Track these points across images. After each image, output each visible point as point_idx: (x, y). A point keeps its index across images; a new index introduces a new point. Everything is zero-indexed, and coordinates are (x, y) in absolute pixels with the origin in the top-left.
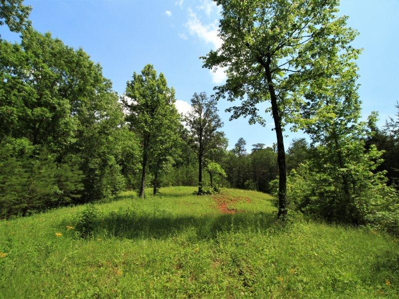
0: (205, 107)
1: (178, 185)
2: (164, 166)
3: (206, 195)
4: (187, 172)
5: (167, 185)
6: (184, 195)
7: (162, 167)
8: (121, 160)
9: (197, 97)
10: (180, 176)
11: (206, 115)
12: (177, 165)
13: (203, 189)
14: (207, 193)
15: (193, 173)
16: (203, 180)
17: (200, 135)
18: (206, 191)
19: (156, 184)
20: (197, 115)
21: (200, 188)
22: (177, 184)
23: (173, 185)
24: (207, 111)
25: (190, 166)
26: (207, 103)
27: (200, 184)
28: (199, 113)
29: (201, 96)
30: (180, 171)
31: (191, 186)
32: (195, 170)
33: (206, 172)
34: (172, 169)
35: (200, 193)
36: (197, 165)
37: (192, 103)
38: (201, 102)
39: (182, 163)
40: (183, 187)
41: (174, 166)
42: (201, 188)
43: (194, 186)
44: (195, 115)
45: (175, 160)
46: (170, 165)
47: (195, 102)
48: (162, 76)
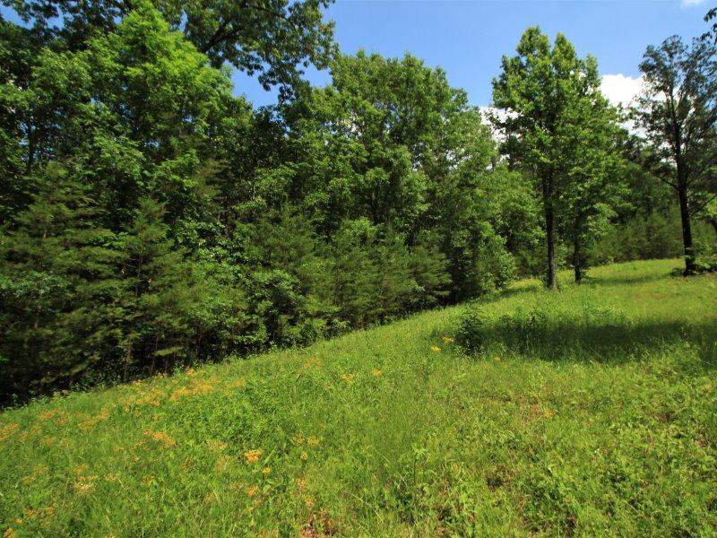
0: (680, 72)
1: (630, 259)
2: (590, 224)
3: (708, 274)
4: (649, 229)
5: (602, 261)
6: (648, 278)
7: (588, 227)
8: (504, 227)
9: (655, 56)
10: (631, 239)
11: (689, 88)
12: (621, 218)
13: (698, 261)
14: (710, 271)
15: (666, 229)
16: (695, 240)
17: (676, 140)
18: (707, 266)
19: (579, 263)
20: (661, 97)
21: (688, 262)
22: (627, 256)
23: (616, 261)
24: (688, 79)
25: (655, 215)
26: (685, 59)
27: (687, 252)
28: (665, 90)
29: (666, 48)
30: (629, 230)
31: (662, 258)
32: (669, 222)
33: (702, 224)
34: (611, 227)
35: (690, 270)
36: (676, 210)
37: (645, 74)
38: (667, 64)
39: (634, 213)
40: (643, 262)
41: (613, 220)
42: (694, 260)
43: (671, 257)
44: (654, 99)
45: (615, 208)
46: (603, 221)
47: (652, 68)
48: (561, 41)
